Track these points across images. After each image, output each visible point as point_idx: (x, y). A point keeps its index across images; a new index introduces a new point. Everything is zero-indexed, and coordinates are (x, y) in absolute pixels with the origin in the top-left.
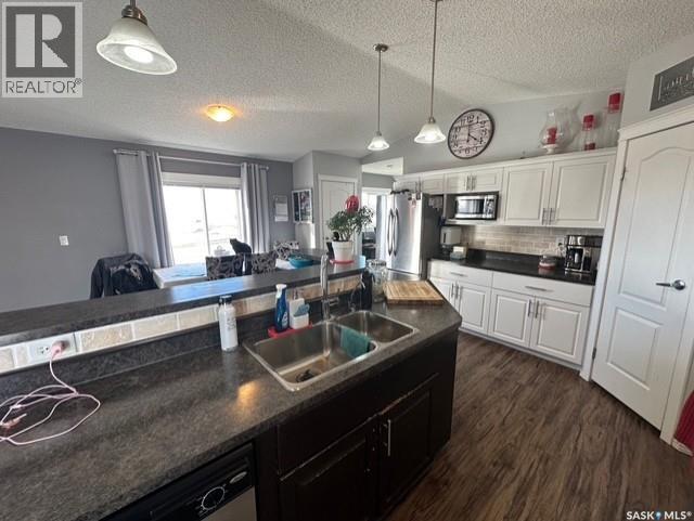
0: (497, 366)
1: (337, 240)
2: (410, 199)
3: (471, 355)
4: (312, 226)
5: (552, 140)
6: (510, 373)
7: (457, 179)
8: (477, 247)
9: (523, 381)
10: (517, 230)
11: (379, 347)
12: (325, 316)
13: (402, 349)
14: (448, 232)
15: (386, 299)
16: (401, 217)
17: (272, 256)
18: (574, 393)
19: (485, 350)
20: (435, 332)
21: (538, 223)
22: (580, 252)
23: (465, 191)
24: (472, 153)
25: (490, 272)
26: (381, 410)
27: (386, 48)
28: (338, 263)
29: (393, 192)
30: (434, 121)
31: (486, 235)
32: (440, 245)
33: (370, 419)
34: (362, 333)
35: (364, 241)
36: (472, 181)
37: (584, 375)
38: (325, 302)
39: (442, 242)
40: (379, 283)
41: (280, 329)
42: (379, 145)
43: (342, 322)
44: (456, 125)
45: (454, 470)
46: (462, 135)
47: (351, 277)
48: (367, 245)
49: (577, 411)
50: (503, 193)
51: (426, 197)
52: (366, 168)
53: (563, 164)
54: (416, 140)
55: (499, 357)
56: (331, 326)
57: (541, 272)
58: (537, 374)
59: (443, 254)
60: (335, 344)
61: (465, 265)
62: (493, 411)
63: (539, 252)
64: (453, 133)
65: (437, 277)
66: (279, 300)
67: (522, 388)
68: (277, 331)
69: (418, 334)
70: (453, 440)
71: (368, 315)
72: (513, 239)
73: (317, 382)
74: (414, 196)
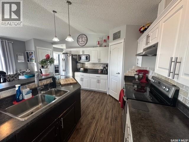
0: (91, 96)
1: (43, 68)
2: (68, 56)
3: (86, 95)
4: (35, 64)
5: (99, 44)
6: (94, 97)
7: (80, 51)
8: (86, 68)
9: (97, 98)
10: (94, 64)
11: (57, 98)
12: (39, 93)
13: (65, 97)
14: (79, 64)
15: (61, 84)
16: (66, 61)
17: (17, 75)
18: (106, 98)
19: (89, 93)
20: (74, 91)
21: (97, 62)
22: (105, 68)
23: (82, 54)
24: (83, 45)
25: (89, 74)
26: (59, 116)
27: (56, 12)
28: (43, 75)
29: (63, 54)
30: (70, 36)
31: (88, 65)
32: (77, 68)
33: (56, 120)
34: (53, 96)
35: (55, 68)
36: (83, 52)
37: (108, 94)
38: (39, 88)
39: (77, 67)
40: (59, 80)
41: (18, 101)
42: (56, 40)
43: (45, 93)
44: (79, 37)
45: (82, 125)
46: (80, 40)
47: (49, 79)
48: (56, 69)
49: (107, 101)
50: (90, 55)
51: (72, 55)
52: (54, 46)
53: (101, 49)
54: (66, 40)
55: (92, 94)
56: (41, 96)
57: (99, 73)
58: (99, 96)
59: (78, 70)
60: (43, 101)
61: (83, 73)
62: (91, 107)
63: (98, 68)
64: (78, 39)
65: (77, 76)
66: (17, 90)
67: (97, 99)
68: (17, 102)
69: (69, 92)
70: (82, 117)
71: (55, 90)
72: (93, 66)
73: (34, 115)
74: (69, 55)
